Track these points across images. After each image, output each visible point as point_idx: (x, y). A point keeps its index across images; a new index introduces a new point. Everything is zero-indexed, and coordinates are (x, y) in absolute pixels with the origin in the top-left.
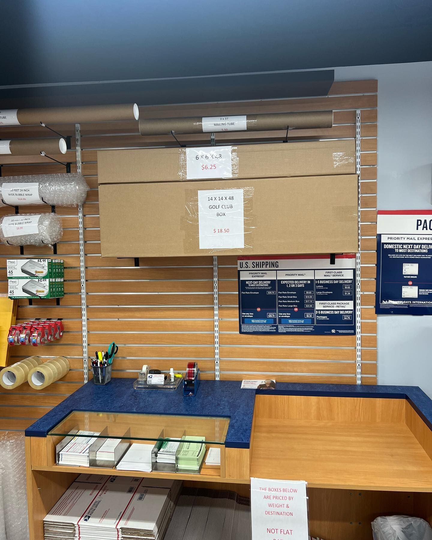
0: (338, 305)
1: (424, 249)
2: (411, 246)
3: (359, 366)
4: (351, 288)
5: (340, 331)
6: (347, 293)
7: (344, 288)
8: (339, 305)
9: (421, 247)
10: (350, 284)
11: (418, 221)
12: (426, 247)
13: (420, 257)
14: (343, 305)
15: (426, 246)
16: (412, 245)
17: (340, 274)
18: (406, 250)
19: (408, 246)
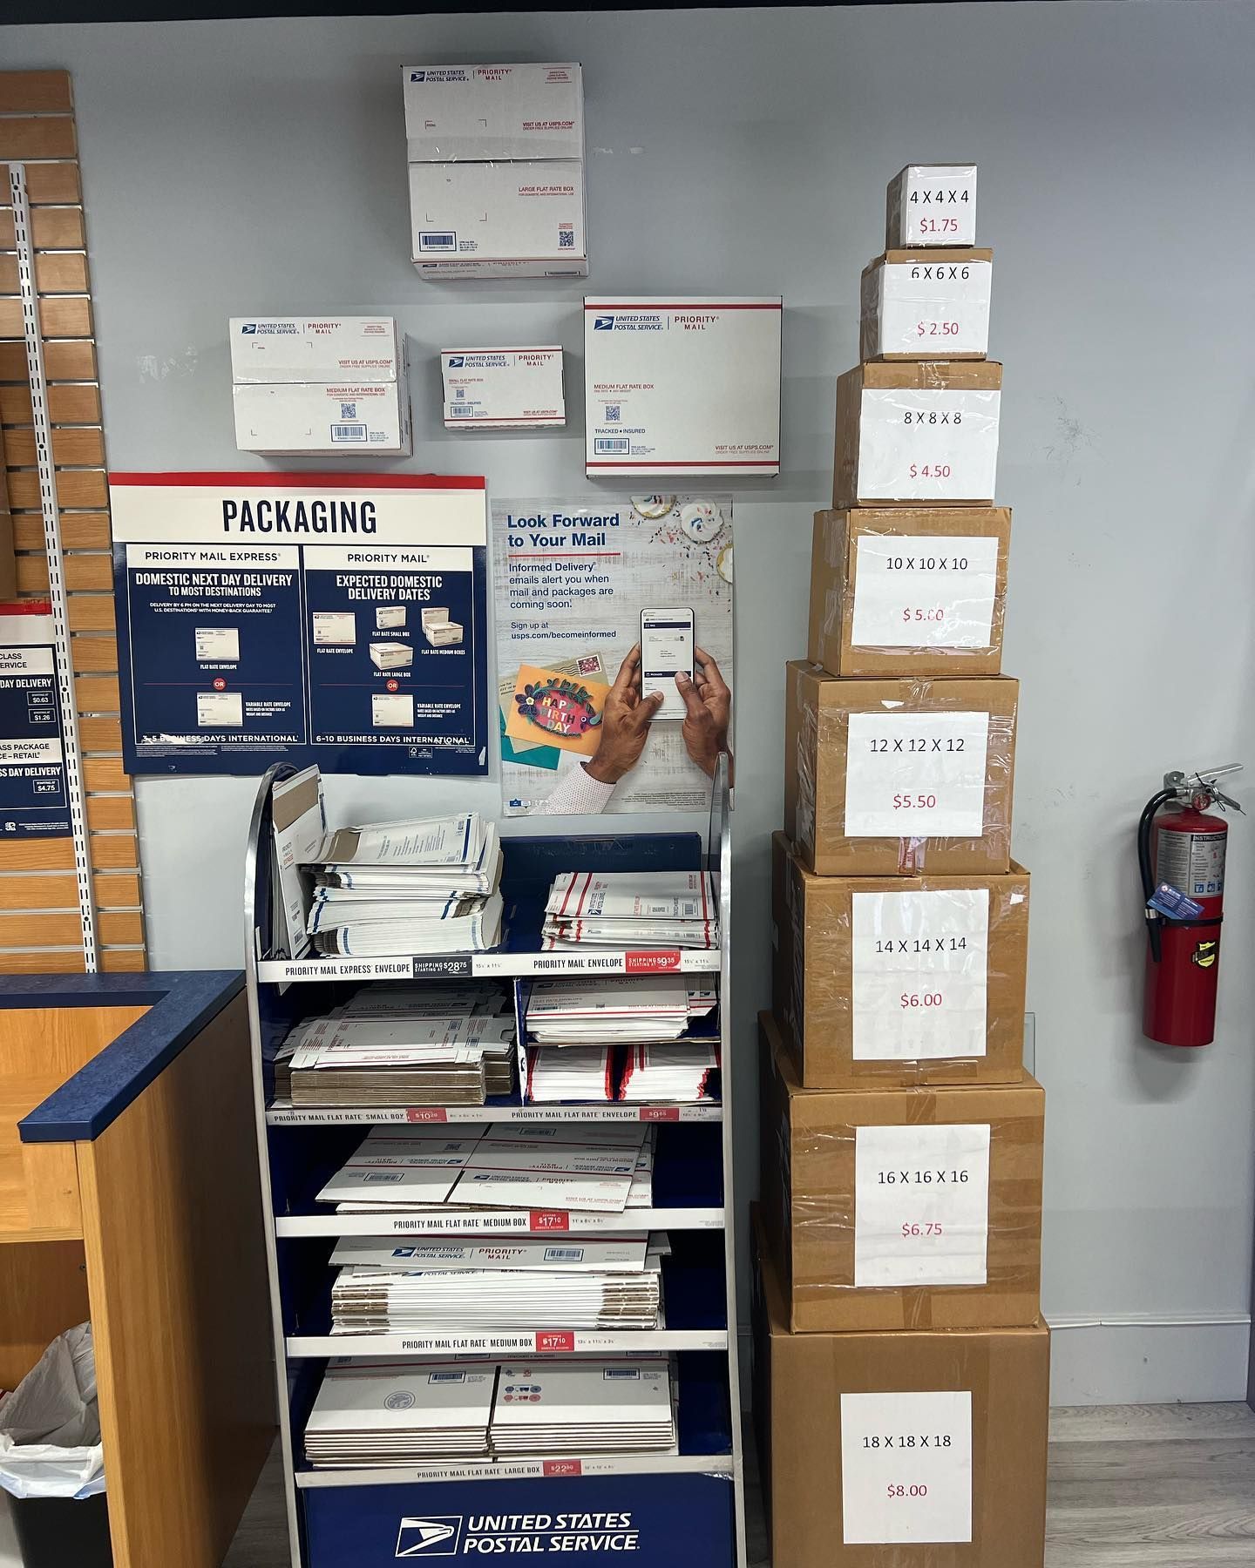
0: (18, 751)
1: (250, 586)
2: (213, 579)
3: (87, 923)
4: (50, 701)
5: (29, 827)
6: (42, 715)
7: (32, 702)
8: (21, 751)
9: (242, 580)
10: (48, 688)
11: (226, 503)
12: (256, 582)
13: (242, 608)
14: (31, 751)
15: (256, 578)
16: (216, 576)
17: (17, 661)
18: (201, 588)
19: (205, 577)
